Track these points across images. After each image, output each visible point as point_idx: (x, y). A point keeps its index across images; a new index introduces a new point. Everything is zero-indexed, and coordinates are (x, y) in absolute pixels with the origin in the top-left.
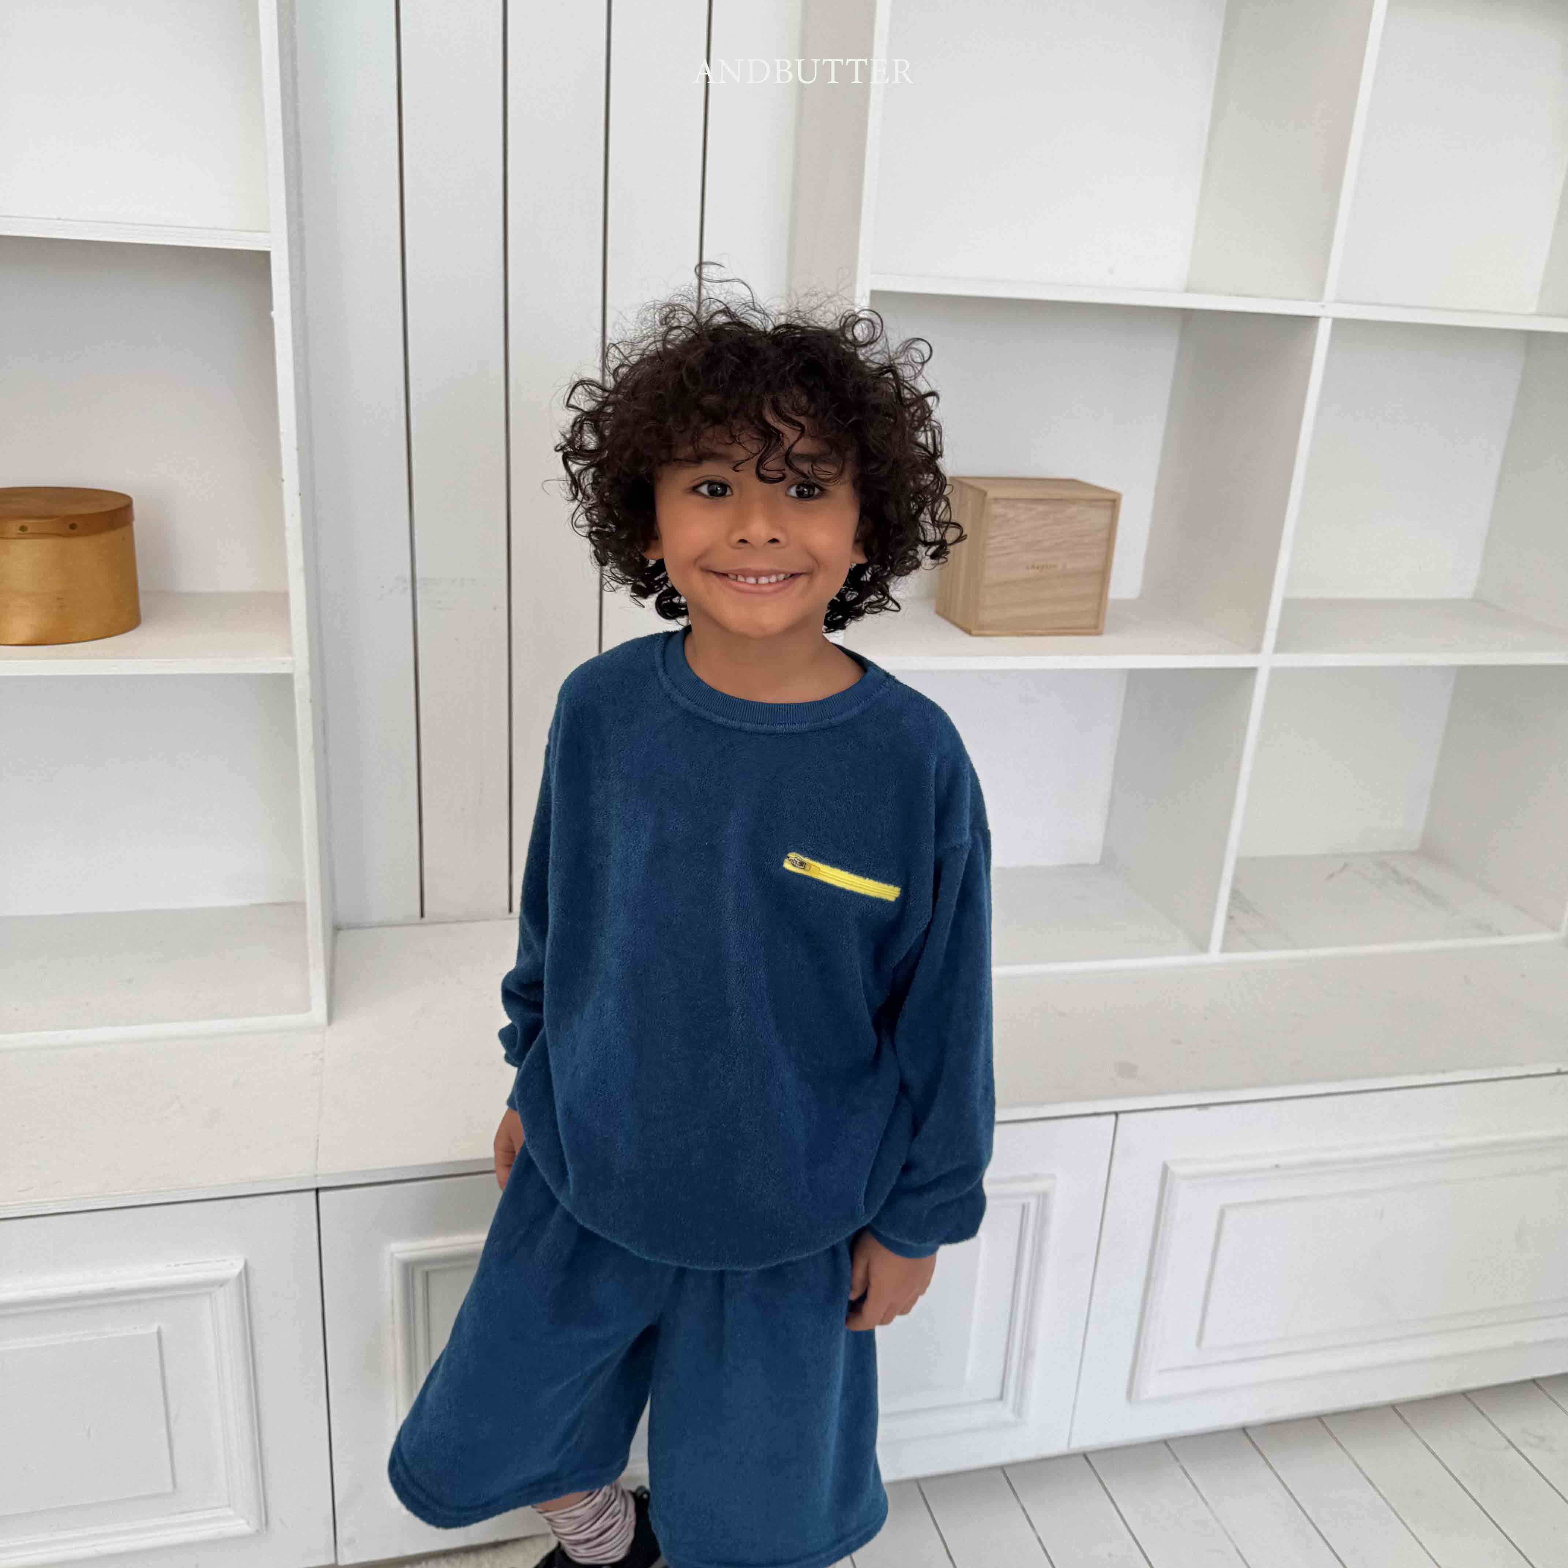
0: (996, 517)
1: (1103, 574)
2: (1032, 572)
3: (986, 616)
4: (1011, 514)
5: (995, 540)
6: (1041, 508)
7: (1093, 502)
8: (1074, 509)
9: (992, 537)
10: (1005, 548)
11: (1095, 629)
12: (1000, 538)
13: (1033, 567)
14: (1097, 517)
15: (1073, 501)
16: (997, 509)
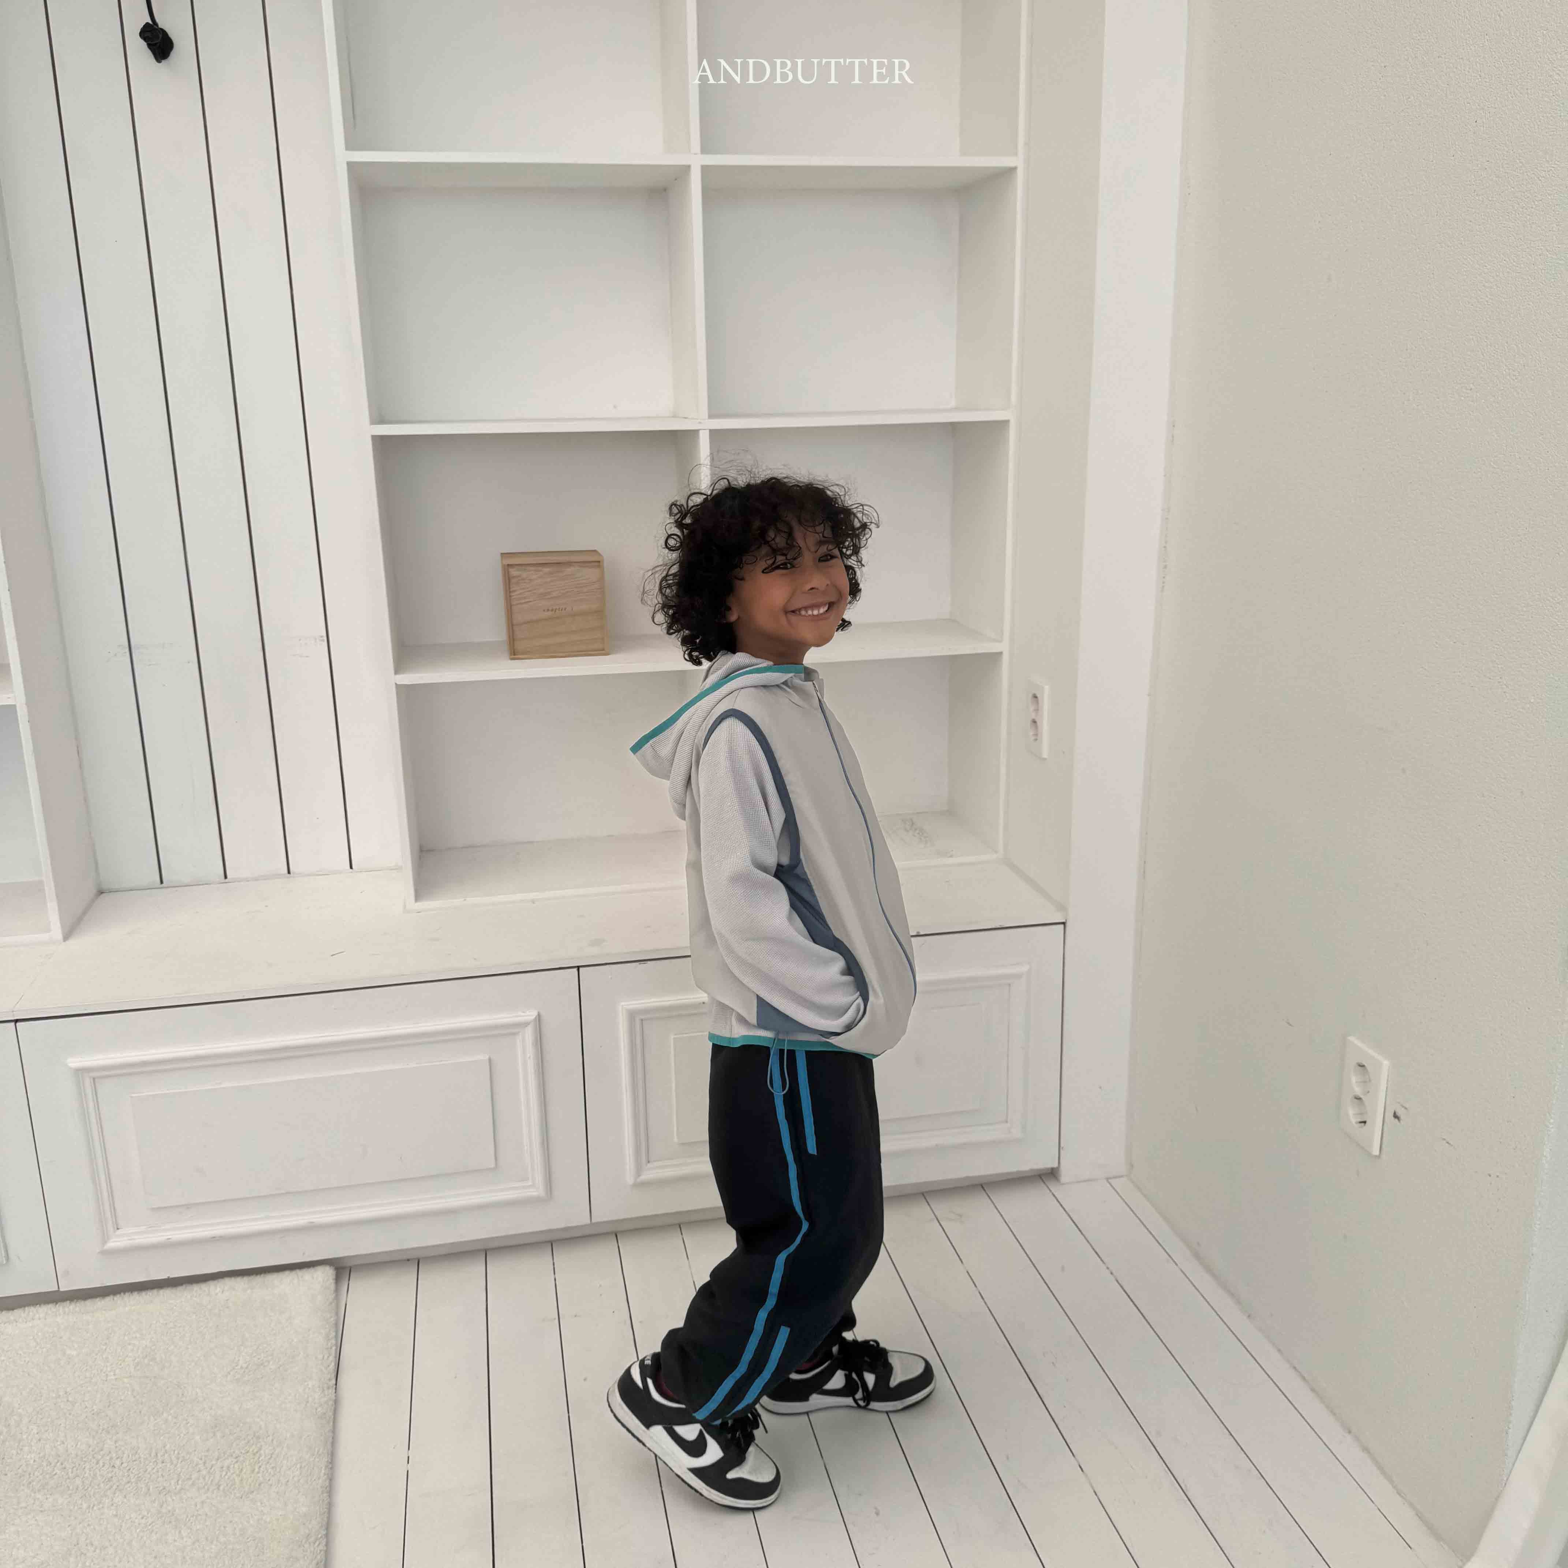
0: (514, 577)
1: (600, 613)
2: (550, 613)
3: (520, 646)
4: (524, 575)
5: (516, 593)
6: (547, 570)
7: (584, 564)
8: (569, 570)
9: (514, 591)
10: (525, 598)
11: (602, 651)
12: (521, 591)
13: (548, 610)
14: (589, 574)
15: (569, 564)
16: (514, 572)
